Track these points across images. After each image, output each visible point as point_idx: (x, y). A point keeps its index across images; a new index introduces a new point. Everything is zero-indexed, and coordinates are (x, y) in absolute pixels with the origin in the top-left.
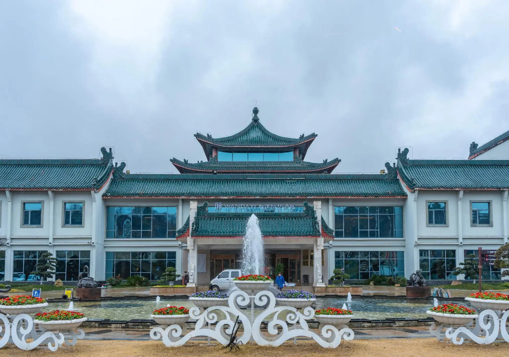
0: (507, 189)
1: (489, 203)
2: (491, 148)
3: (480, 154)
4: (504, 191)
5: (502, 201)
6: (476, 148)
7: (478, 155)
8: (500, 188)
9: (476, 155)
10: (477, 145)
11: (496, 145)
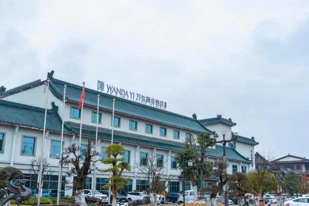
0: (18, 126)
1: (4, 134)
2: (15, 93)
3: (6, 96)
4: (16, 127)
5: (13, 134)
6: (4, 91)
7: (4, 97)
8: (13, 124)
9: (3, 96)
10: (5, 89)
11: (18, 92)
